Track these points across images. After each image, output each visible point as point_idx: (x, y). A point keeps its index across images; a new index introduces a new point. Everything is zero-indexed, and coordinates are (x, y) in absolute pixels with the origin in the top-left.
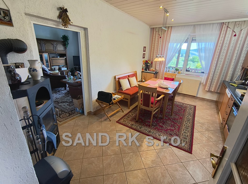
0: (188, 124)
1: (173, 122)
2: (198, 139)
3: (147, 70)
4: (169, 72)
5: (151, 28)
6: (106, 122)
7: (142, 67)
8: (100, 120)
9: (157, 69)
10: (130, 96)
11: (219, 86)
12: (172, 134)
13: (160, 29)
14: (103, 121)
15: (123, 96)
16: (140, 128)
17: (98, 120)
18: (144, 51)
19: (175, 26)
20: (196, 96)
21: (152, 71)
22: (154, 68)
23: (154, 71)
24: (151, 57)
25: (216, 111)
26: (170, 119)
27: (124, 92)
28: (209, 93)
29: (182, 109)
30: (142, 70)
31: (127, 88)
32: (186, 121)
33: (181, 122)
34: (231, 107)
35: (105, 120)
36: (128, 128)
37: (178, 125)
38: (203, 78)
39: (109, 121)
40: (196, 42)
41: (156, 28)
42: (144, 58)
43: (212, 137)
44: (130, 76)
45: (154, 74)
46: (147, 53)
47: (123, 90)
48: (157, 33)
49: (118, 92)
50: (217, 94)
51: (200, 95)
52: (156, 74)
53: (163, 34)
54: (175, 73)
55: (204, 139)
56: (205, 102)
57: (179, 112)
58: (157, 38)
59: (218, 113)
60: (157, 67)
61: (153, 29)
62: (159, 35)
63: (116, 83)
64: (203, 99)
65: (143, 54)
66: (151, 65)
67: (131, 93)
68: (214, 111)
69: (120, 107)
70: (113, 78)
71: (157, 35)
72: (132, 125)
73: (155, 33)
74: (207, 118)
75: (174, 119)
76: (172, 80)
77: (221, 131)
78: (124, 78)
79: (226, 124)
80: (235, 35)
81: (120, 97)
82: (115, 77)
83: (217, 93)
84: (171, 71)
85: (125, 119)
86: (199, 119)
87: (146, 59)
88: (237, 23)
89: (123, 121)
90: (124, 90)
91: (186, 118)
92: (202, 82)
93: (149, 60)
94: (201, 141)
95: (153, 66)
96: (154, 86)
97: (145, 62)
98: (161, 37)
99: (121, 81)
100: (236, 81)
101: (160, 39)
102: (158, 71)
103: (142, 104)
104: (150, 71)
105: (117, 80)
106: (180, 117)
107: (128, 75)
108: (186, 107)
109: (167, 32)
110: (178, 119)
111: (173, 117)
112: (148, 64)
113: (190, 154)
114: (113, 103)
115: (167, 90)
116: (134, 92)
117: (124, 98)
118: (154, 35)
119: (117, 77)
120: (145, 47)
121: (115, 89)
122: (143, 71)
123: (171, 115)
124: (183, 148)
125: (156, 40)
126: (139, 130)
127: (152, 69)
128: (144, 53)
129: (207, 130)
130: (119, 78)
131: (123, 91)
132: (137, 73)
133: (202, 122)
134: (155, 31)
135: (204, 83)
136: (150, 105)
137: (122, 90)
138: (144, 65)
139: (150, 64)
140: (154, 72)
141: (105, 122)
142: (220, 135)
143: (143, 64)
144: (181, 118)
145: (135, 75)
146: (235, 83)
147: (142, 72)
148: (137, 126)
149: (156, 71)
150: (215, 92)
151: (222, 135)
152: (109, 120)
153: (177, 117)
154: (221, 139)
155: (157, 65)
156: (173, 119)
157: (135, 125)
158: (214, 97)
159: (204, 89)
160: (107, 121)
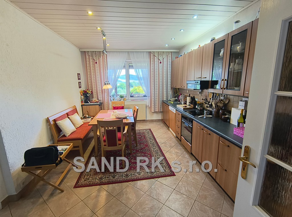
0: (155, 149)
1: (142, 152)
2: (171, 159)
3: (89, 102)
4: (114, 101)
5: (81, 52)
6: (55, 198)
7: (81, 99)
8: (41, 200)
9: (99, 99)
10: (82, 141)
11: (161, 105)
12: (149, 166)
13: (93, 53)
14: (48, 200)
15: (72, 144)
16: (114, 177)
17: (33, 203)
18: (79, 79)
19: (110, 52)
20: (145, 119)
21: (95, 102)
22: (96, 98)
23: (97, 102)
24: (89, 86)
25: (166, 128)
26: (138, 151)
27: (69, 138)
28: (154, 114)
29: (142, 136)
30: (81, 103)
31: (72, 132)
32: (152, 147)
33: (149, 149)
34: (180, 121)
35: (52, 195)
36: (98, 187)
37: (149, 154)
38: (147, 102)
39: (59, 193)
40: (133, 69)
41: (88, 51)
42: (80, 87)
43: (178, 152)
44: (69, 114)
45: (99, 105)
46: (82, 81)
47: (67, 136)
48: (91, 57)
49: (59, 141)
50: (161, 114)
51: (149, 118)
52: (101, 106)
53: (99, 59)
54: (120, 100)
55: (174, 156)
56: (155, 123)
57: (141, 140)
58: (91, 63)
59: (169, 130)
60: (99, 96)
61: (84, 53)
62: (94, 59)
63: (50, 129)
64: (152, 121)
65: (79, 83)
66: (91, 96)
67: (82, 136)
68: (165, 129)
69: (70, 163)
70: (45, 122)
71: (91, 60)
72: (101, 178)
73: (87, 57)
74: (165, 136)
75: (142, 149)
76: (122, 108)
77: (179, 144)
78: (62, 118)
79: (181, 135)
80: (161, 63)
81: (68, 147)
82: (48, 120)
83: (161, 112)
84: (116, 99)
85: (85, 176)
86: (160, 140)
87: (83, 88)
88: (160, 53)
89: (85, 180)
90: (69, 135)
91: (150, 143)
92: (147, 105)
93: (87, 90)
94: (173, 159)
95: (94, 96)
96: (109, 118)
97: (83, 93)
98: (96, 63)
99: (60, 123)
100: (171, 99)
101: (96, 64)
102: (102, 102)
103: (107, 145)
104: (93, 103)
105: (52, 123)
106: (145, 144)
107: (67, 113)
108: (144, 133)
109: (102, 57)
110: (145, 147)
111: (139, 147)
112: (88, 95)
113: (174, 177)
114: (61, 160)
115: (127, 120)
116: (85, 134)
117: (74, 147)
118: (87, 60)
119: (51, 119)
120: (79, 74)
121: (51, 138)
122: (83, 104)
123: (137, 146)
124: (166, 174)
125: (91, 66)
126: (114, 180)
127: (95, 99)
128: (79, 81)
129: (171, 147)
130: (54, 120)
131: (66, 138)
132: (77, 108)
133: (163, 142)
134: (88, 55)
135: (149, 106)
136: (118, 142)
137: (64, 136)
138: (83, 97)
139: (89, 95)
140: (99, 103)
141: (53, 199)
142: (181, 147)
143: (81, 95)
144: (147, 146)
145: (75, 111)
146: (170, 101)
147: (82, 106)
148: (108, 177)
149: (99, 102)
150: (159, 112)
151: (182, 147)
152: (58, 191)
153: (142, 146)
154: (184, 150)
155: (99, 94)
156: (140, 150)
157: (105, 178)
158: (159, 117)
159: (151, 111)
160: (55, 196)
